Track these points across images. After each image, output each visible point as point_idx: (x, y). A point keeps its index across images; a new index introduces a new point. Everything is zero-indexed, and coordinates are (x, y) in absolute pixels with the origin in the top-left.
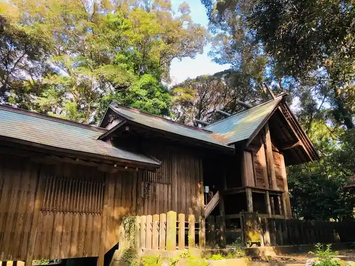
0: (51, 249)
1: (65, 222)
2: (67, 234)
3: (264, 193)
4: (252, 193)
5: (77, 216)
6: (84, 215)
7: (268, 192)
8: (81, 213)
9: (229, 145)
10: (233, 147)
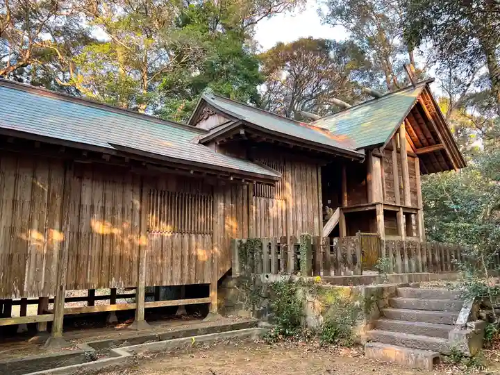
0: (161, 274)
1: (174, 245)
2: (177, 258)
3: (397, 210)
4: (384, 210)
5: (186, 237)
6: (193, 237)
7: (401, 209)
8: (189, 234)
9: (358, 149)
10: (362, 152)
